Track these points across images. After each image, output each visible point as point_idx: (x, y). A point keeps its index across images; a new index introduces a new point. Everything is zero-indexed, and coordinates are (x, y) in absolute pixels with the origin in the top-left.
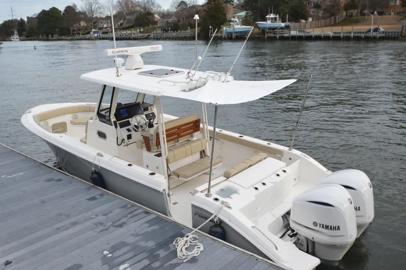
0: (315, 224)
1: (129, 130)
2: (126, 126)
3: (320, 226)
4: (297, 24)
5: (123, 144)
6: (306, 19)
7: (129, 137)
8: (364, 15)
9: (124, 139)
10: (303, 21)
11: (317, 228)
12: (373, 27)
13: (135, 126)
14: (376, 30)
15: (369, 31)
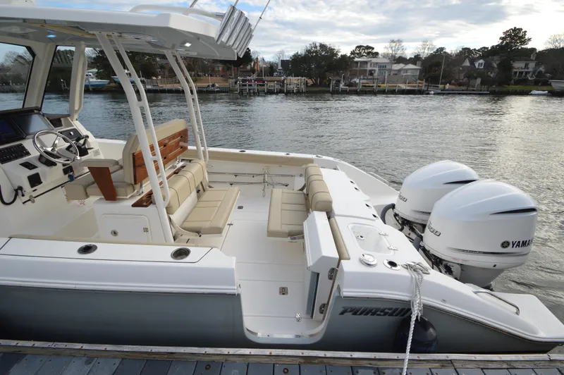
0: (505, 245)
1: (28, 165)
2: (16, 158)
3: (513, 245)
4: (149, 80)
5: (20, 200)
6: (157, 76)
7: (35, 180)
8: (199, 76)
9: (20, 188)
10: (154, 78)
11: (509, 249)
12: (211, 84)
13: (47, 153)
14: (213, 86)
15: (209, 86)
